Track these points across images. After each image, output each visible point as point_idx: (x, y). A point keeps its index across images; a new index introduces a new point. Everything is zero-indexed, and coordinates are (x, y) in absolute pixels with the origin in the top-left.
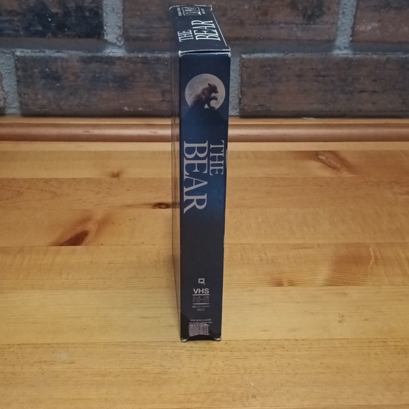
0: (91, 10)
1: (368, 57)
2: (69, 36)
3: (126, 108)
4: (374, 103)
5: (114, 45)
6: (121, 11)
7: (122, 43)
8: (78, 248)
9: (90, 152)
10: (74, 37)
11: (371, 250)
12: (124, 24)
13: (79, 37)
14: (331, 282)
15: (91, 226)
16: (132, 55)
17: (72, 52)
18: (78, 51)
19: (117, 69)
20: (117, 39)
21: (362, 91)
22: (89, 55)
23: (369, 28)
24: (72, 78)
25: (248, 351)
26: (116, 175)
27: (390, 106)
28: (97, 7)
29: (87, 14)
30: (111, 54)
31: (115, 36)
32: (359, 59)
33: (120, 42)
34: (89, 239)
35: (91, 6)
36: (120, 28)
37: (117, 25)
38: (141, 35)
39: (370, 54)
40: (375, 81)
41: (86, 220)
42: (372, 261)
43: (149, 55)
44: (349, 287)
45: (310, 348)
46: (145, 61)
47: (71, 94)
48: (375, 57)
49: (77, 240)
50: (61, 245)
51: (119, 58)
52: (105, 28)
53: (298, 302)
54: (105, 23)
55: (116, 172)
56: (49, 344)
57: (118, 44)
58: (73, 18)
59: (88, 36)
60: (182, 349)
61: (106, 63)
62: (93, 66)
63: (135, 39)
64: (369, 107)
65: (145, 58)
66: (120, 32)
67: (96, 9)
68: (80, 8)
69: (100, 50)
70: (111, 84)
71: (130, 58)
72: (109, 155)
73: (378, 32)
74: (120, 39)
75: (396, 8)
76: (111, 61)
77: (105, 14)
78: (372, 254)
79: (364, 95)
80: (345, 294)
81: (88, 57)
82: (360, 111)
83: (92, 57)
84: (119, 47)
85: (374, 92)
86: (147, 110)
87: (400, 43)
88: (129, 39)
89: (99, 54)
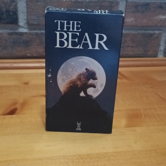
0: (13, 12)
1: (130, 32)
2: (3, 23)
3: (28, 55)
4: (133, 51)
5: (23, 27)
6: (26, 13)
7: (26, 26)
8: (13, 116)
9: (13, 74)
10: (5, 23)
11: (142, 111)
12: (27, 18)
13: (8, 24)
14: (128, 126)
15: (18, 106)
16: (31, 31)
17: (4, 30)
18: (7, 30)
19: (24, 38)
20: (24, 24)
21: (128, 47)
22: (12, 31)
23: (130, 20)
24: (4, 42)
25: (98, 158)
26: (26, 84)
27: (139, 53)
28: (16, 11)
29: (11, 14)
30: (22, 31)
31: (23, 23)
32: (127, 33)
33: (25, 26)
34: (17, 112)
35: (13, 10)
36: (25, 20)
37: (24, 19)
38: (35, 23)
39: (131, 31)
40: (133, 42)
41: (15, 103)
42: (143, 116)
43: (38, 32)
44: (136, 127)
45: (125, 155)
46: (37, 34)
47: (4, 49)
48: (133, 32)
49: (12, 112)
50: (5, 115)
51: (25, 33)
52: (19, 20)
53: (116, 135)
54: (19, 18)
55: (26, 82)
56: (5, 161)
57: (25, 27)
58: (5, 16)
59: (11, 23)
60: (68, 159)
61: (20, 35)
62: (13, 36)
63: (33, 25)
64: (131, 53)
65: (37, 33)
66: (25, 21)
67: (15, 12)
68: (8, 11)
69: (17, 29)
70: (22, 44)
71: (30, 33)
72: (22, 75)
73: (134, 22)
74: (26, 25)
75: (141, 12)
76: (22, 34)
77: (19, 14)
78: (142, 113)
79: (129, 48)
80: (135, 131)
81: (12, 33)
82: (127, 55)
83: (13, 32)
84: (25, 28)
85: (133, 47)
86: (38, 55)
87: (143, 26)
88: (30, 25)
89: (16, 31)
